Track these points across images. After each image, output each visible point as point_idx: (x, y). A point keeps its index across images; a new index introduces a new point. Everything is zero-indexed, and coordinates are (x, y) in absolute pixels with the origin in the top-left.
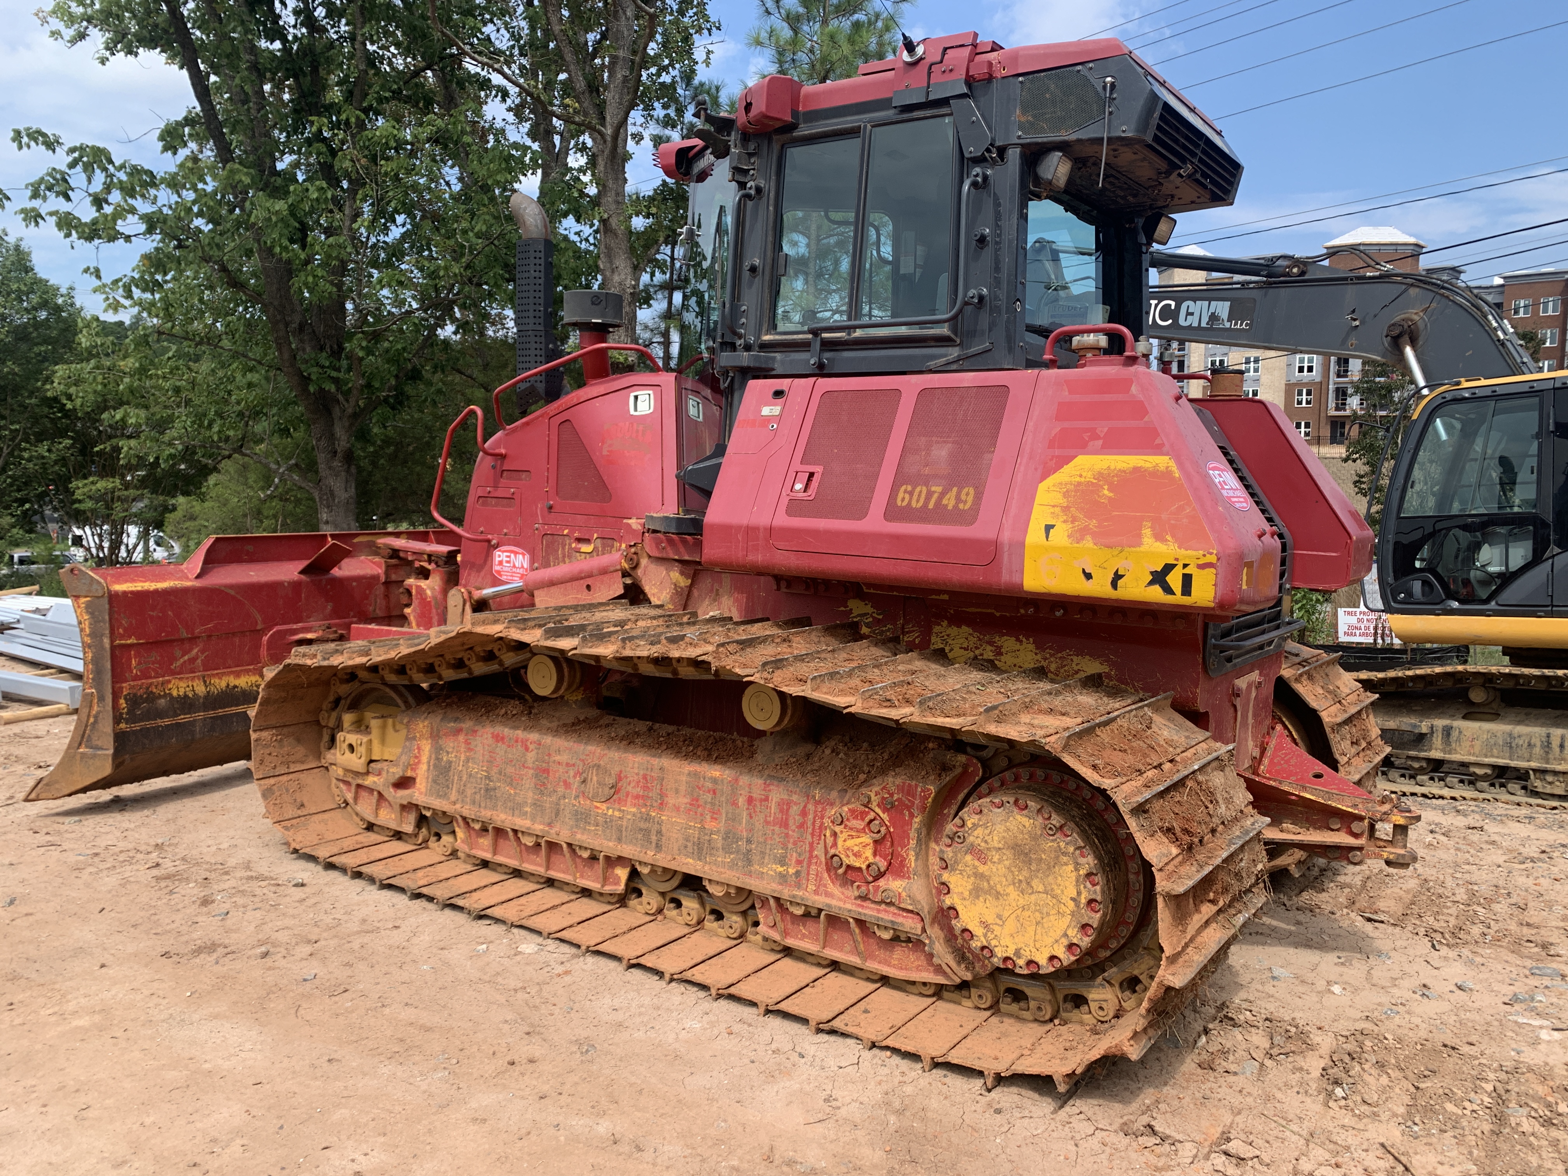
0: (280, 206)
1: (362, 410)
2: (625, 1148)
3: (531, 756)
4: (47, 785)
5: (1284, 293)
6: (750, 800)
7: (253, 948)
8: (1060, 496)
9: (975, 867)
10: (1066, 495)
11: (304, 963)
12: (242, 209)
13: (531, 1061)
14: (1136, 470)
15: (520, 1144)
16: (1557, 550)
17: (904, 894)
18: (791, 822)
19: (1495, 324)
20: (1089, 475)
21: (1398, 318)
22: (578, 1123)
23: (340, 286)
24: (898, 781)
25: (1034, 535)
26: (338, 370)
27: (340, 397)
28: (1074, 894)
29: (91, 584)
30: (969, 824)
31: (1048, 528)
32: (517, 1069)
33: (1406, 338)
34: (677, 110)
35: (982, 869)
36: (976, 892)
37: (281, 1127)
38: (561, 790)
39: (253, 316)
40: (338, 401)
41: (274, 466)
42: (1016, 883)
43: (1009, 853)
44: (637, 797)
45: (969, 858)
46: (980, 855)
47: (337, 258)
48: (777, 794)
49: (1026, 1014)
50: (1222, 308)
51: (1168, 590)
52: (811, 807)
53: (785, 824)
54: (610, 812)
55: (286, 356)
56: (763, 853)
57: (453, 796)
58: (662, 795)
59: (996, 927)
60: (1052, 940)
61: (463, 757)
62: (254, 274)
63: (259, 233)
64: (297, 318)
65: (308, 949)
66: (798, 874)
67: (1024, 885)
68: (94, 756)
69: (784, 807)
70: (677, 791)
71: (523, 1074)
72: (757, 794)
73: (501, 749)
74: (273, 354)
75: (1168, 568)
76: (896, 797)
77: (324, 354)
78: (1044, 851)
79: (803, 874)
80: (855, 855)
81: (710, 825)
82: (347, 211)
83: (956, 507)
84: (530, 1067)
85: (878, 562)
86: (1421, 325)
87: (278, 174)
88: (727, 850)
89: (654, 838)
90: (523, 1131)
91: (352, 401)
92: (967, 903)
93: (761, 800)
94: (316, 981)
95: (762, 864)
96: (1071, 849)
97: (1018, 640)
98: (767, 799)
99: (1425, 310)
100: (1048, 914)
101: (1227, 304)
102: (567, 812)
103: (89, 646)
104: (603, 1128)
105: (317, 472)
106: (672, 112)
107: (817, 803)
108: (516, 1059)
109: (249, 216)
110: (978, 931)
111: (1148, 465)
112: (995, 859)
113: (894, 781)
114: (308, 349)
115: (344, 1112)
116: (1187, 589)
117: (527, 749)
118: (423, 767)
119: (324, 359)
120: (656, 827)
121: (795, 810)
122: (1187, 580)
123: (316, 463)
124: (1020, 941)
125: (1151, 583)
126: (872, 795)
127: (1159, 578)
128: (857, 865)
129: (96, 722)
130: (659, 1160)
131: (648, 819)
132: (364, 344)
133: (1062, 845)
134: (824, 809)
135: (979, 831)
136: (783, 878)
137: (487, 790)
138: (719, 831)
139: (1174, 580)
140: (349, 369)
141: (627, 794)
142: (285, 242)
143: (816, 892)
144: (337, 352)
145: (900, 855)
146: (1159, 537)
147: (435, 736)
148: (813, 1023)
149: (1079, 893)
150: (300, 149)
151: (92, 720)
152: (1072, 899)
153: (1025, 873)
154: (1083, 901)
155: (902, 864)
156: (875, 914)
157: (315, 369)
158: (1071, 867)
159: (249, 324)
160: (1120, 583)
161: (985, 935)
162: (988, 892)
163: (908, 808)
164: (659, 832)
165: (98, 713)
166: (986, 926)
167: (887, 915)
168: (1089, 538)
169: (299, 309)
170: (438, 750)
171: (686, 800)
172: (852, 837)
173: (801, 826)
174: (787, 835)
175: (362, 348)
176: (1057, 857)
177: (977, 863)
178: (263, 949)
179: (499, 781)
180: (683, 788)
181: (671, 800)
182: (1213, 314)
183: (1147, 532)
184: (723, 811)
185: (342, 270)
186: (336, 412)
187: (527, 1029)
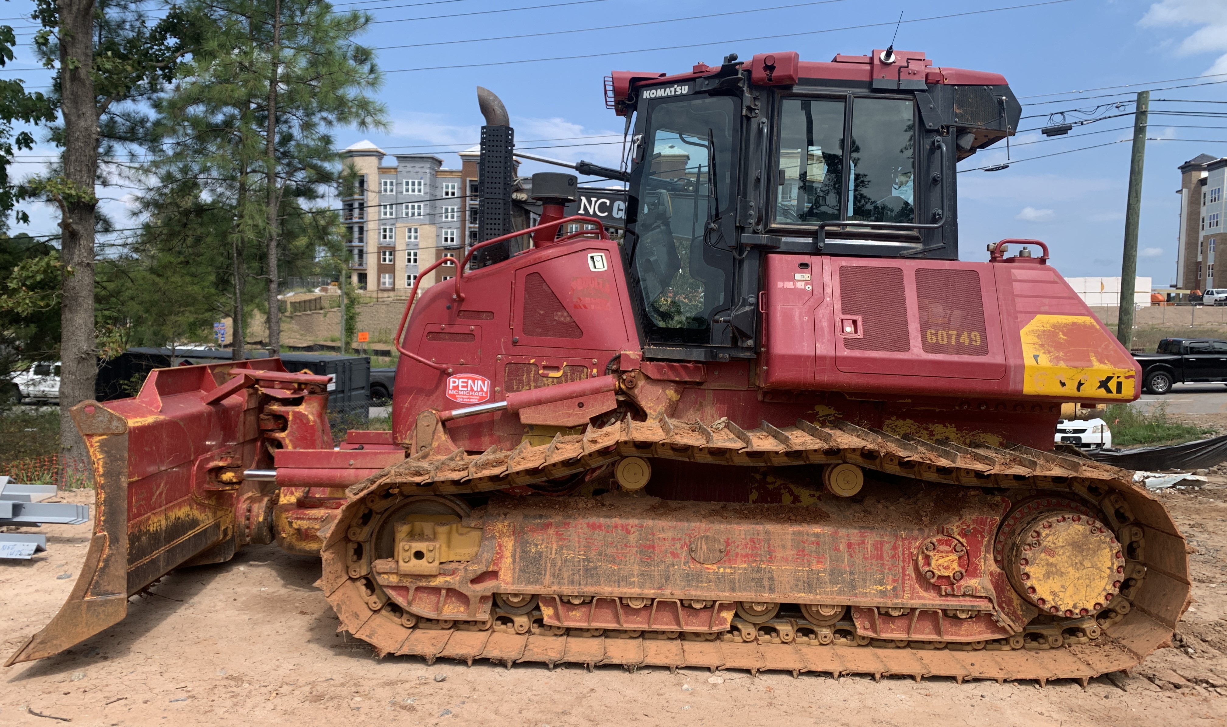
3: (633, 538)
4: (42, 643)
6: (849, 545)
8: (1035, 338)
9: (1047, 560)
10: (1038, 337)
14: (1074, 324)
17: (979, 587)
18: (885, 555)
20: (1048, 326)
24: (974, 517)
25: (1028, 361)
28: (1110, 565)
29: (110, 422)
30: (1044, 535)
31: (1036, 357)
35: (1051, 560)
36: (1047, 575)
38: (669, 560)
42: (1074, 565)
43: (1069, 548)
44: (747, 556)
45: (1043, 555)
46: (1050, 552)
48: (871, 538)
49: (1046, 646)
51: (1109, 391)
52: (900, 543)
53: (881, 558)
54: (722, 570)
56: (865, 580)
57: (547, 580)
58: (770, 552)
59: (1061, 594)
60: (1096, 594)
61: (555, 546)
66: (894, 589)
67: (1079, 565)
68: (106, 603)
69: (878, 547)
70: (784, 547)
72: (854, 539)
73: (599, 536)
75: (1109, 379)
76: (971, 527)
78: (1091, 543)
79: (900, 588)
80: (945, 568)
81: (816, 567)
83: (971, 344)
85: (923, 379)
88: (834, 582)
89: (766, 583)
92: (1041, 582)
93: (859, 544)
95: (864, 587)
96: (1108, 539)
97: (945, 426)
98: (863, 542)
100: (1094, 579)
102: (677, 576)
103: (103, 487)
107: (904, 540)
110: (1048, 598)
111: (1080, 321)
112: (1061, 553)
113: (970, 517)
116: (1119, 391)
117: (628, 532)
118: (507, 561)
120: (767, 575)
121: (887, 547)
122: (1119, 385)
124: (1076, 599)
125: (1099, 387)
126: (954, 528)
127: (1104, 384)
128: (947, 574)
129: (106, 566)
131: (759, 570)
133: (1102, 538)
134: (910, 543)
135: (1050, 538)
136: (883, 594)
137: (587, 570)
138: (825, 571)
139: (1112, 385)
141: (737, 555)
143: (911, 598)
145: (974, 563)
146: (1101, 361)
147: (518, 533)
148: (960, 679)
149: (1113, 564)
151: (101, 564)
152: (1109, 568)
153: (1080, 558)
154: (1115, 567)
155: (976, 569)
156: (958, 603)
158: (1108, 550)
160: (1082, 387)
161: (1054, 600)
162: (1056, 573)
163: (980, 533)
164: (771, 579)
165: (110, 556)
166: (1054, 594)
167: (968, 602)
168: (1062, 362)
170: (522, 544)
171: (792, 553)
172: (943, 557)
173: (893, 557)
174: (883, 565)
176: (1099, 546)
177: (1048, 557)
179: (598, 560)
180: (789, 544)
181: (779, 554)
183: (1093, 359)
184: (828, 556)
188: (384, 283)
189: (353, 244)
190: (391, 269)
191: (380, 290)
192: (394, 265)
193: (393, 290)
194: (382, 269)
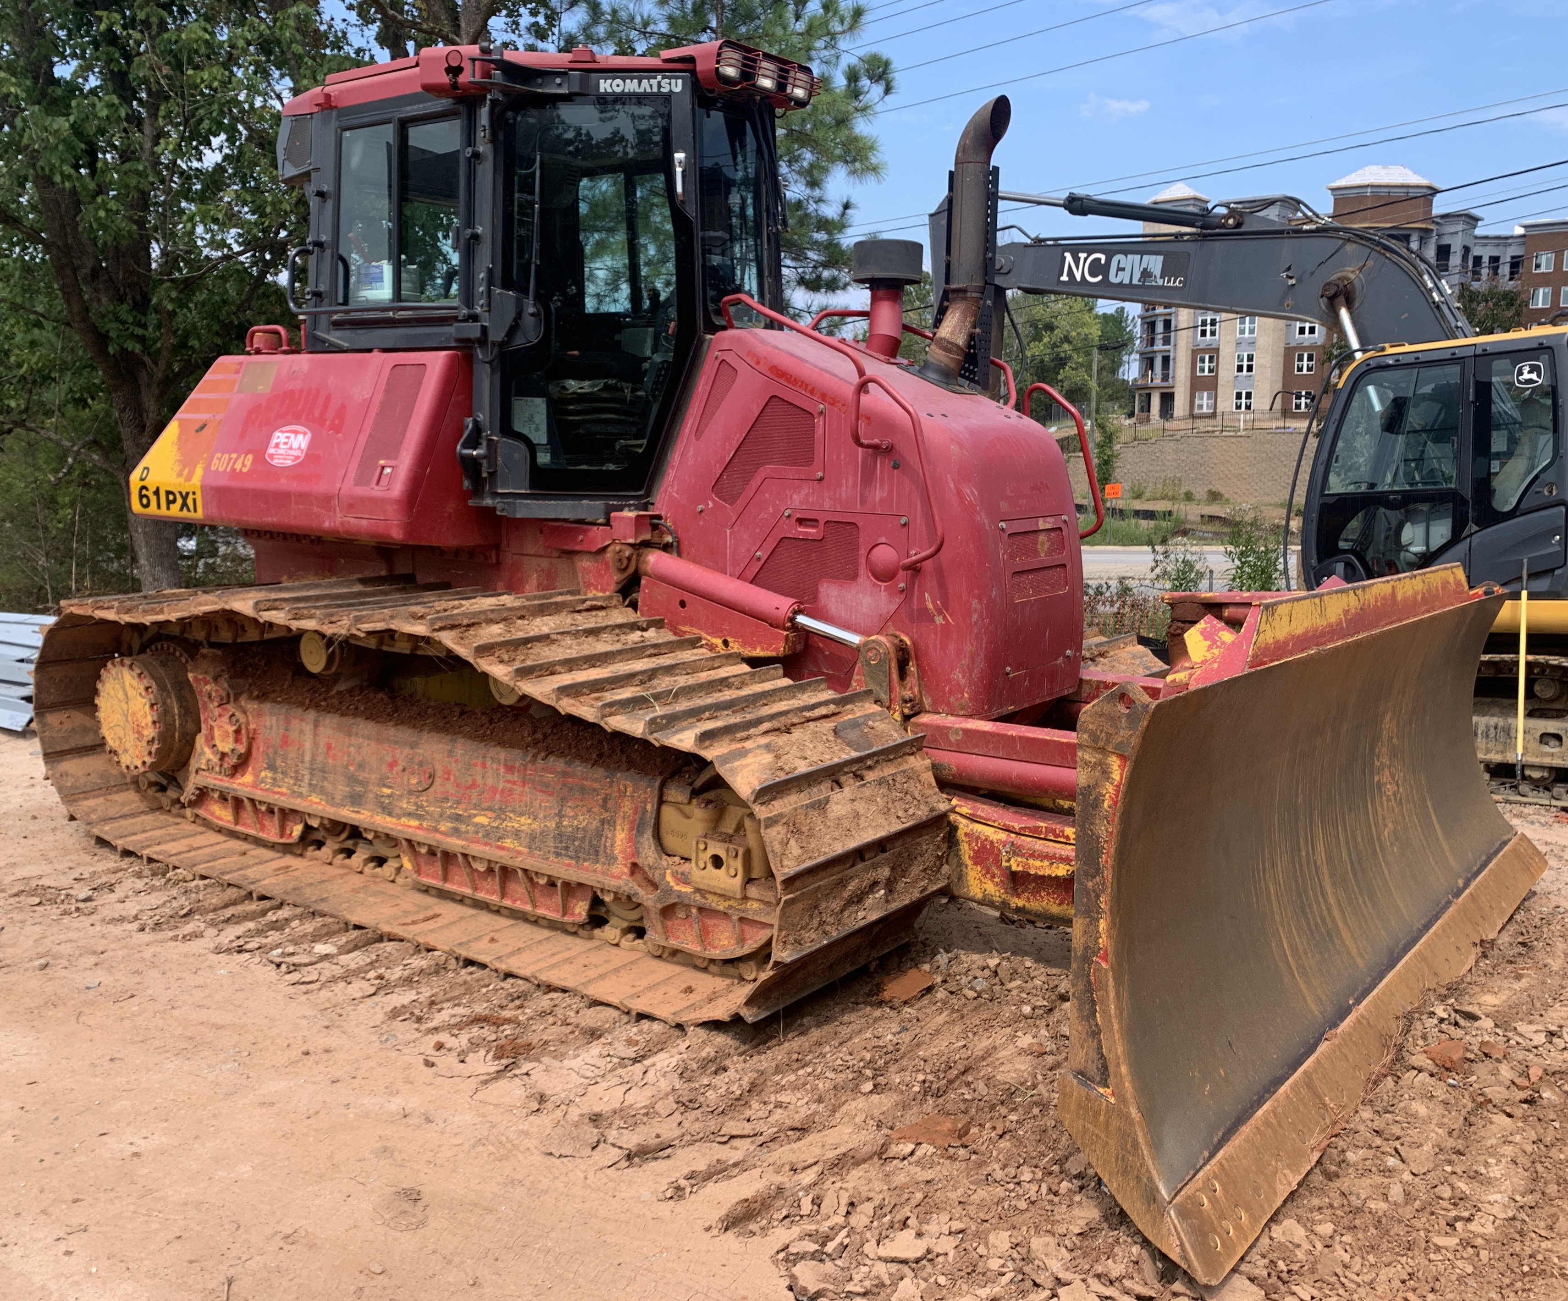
0: (62, 124)
1: (177, 375)
2: (414, 1120)
5: (1219, 247)
7: (31, 960)
11: (88, 973)
12: (12, 126)
13: (327, 1051)
15: (308, 1121)
16: (1475, 528)
19: (1430, 285)
21: (1335, 277)
22: (369, 1102)
23: (141, 223)
26: (145, 327)
27: (147, 359)
32: (312, 1058)
33: (1342, 299)
34: (547, 17)
37: (57, 1119)
39: (33, 258)
40: (144, 363)
41: (67, 444)
47: (136, 188)
50: (1155, 263)
55: (76, 309)
62: (34, 208)
63: (33, 157)
64: (89, 263)
65: (94, 959)
71: (317, 1063)
74: (59, 304)
77: (125, 307)
82: (147, 130)
84: (325, 1056)
86: (1357, 284)
87: (57, 82)
90: (312, 1111)
91: (162, 363)
94: (101, 989)
99: (1361, 269)
101: (1160, 258)
104: (395, 1105)
105: (122, 451)
106: (541, 20)
108: (311, 1050)
109: (21, 136)
114: (104, 300)
115: (126, 1103)
119: (124, 310)
123: (120, 440)
130: (448, 1129)
132: (174, 294)
140: (159, 326)
142: (68, 170)
144: (142, 305)
150: (84, 52)
157: (114, 325)
159: (28, 269)
169: (90, 249)
175: (172, 300)
178: (42, 961)
182: (1145, 269)
185: (144, 202)
186: (143, 377)
187: (326, 1023)
188: (1201, 407)
189: (1155, 348)
190: (1211, 384)
191: (1193, 416)
192: (1216, 377)
193: (1213, 415)
194: (1197, 384)
